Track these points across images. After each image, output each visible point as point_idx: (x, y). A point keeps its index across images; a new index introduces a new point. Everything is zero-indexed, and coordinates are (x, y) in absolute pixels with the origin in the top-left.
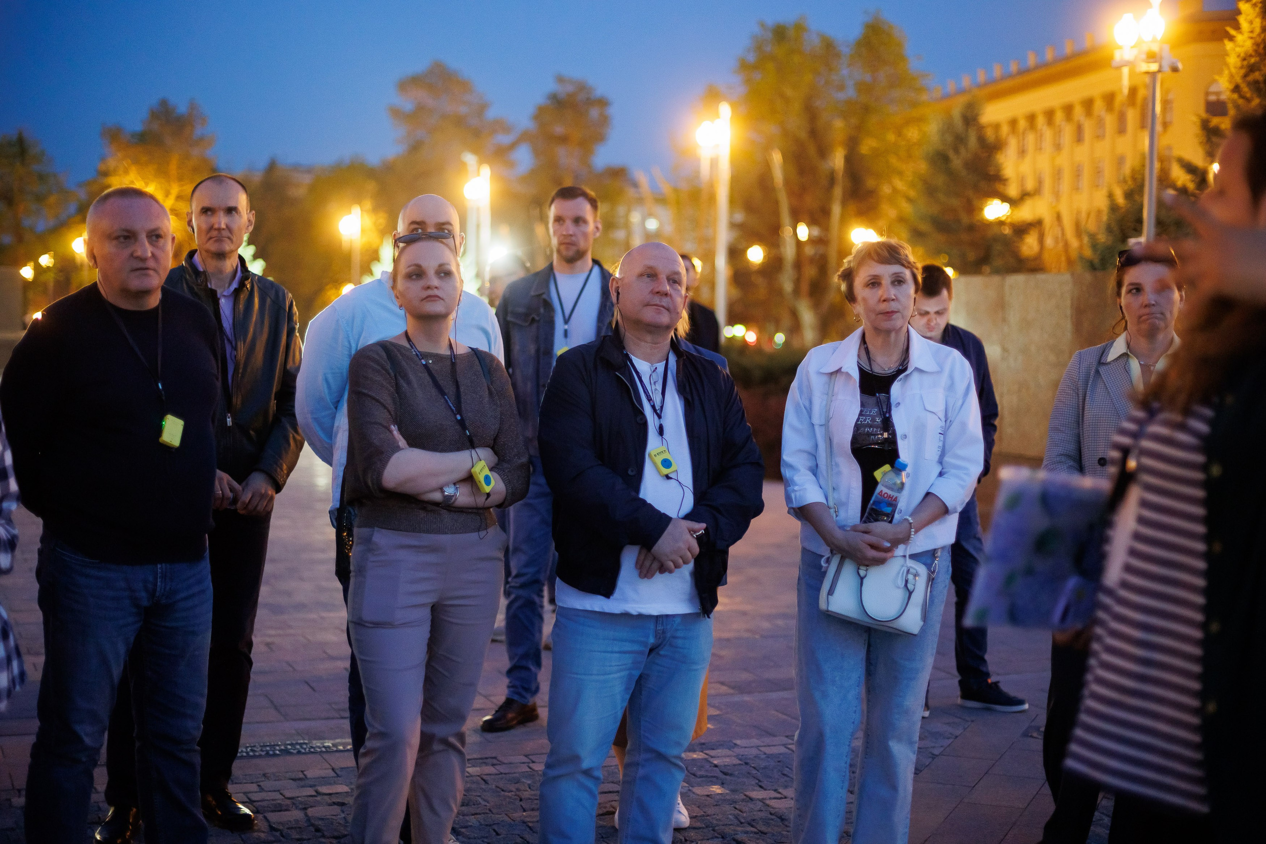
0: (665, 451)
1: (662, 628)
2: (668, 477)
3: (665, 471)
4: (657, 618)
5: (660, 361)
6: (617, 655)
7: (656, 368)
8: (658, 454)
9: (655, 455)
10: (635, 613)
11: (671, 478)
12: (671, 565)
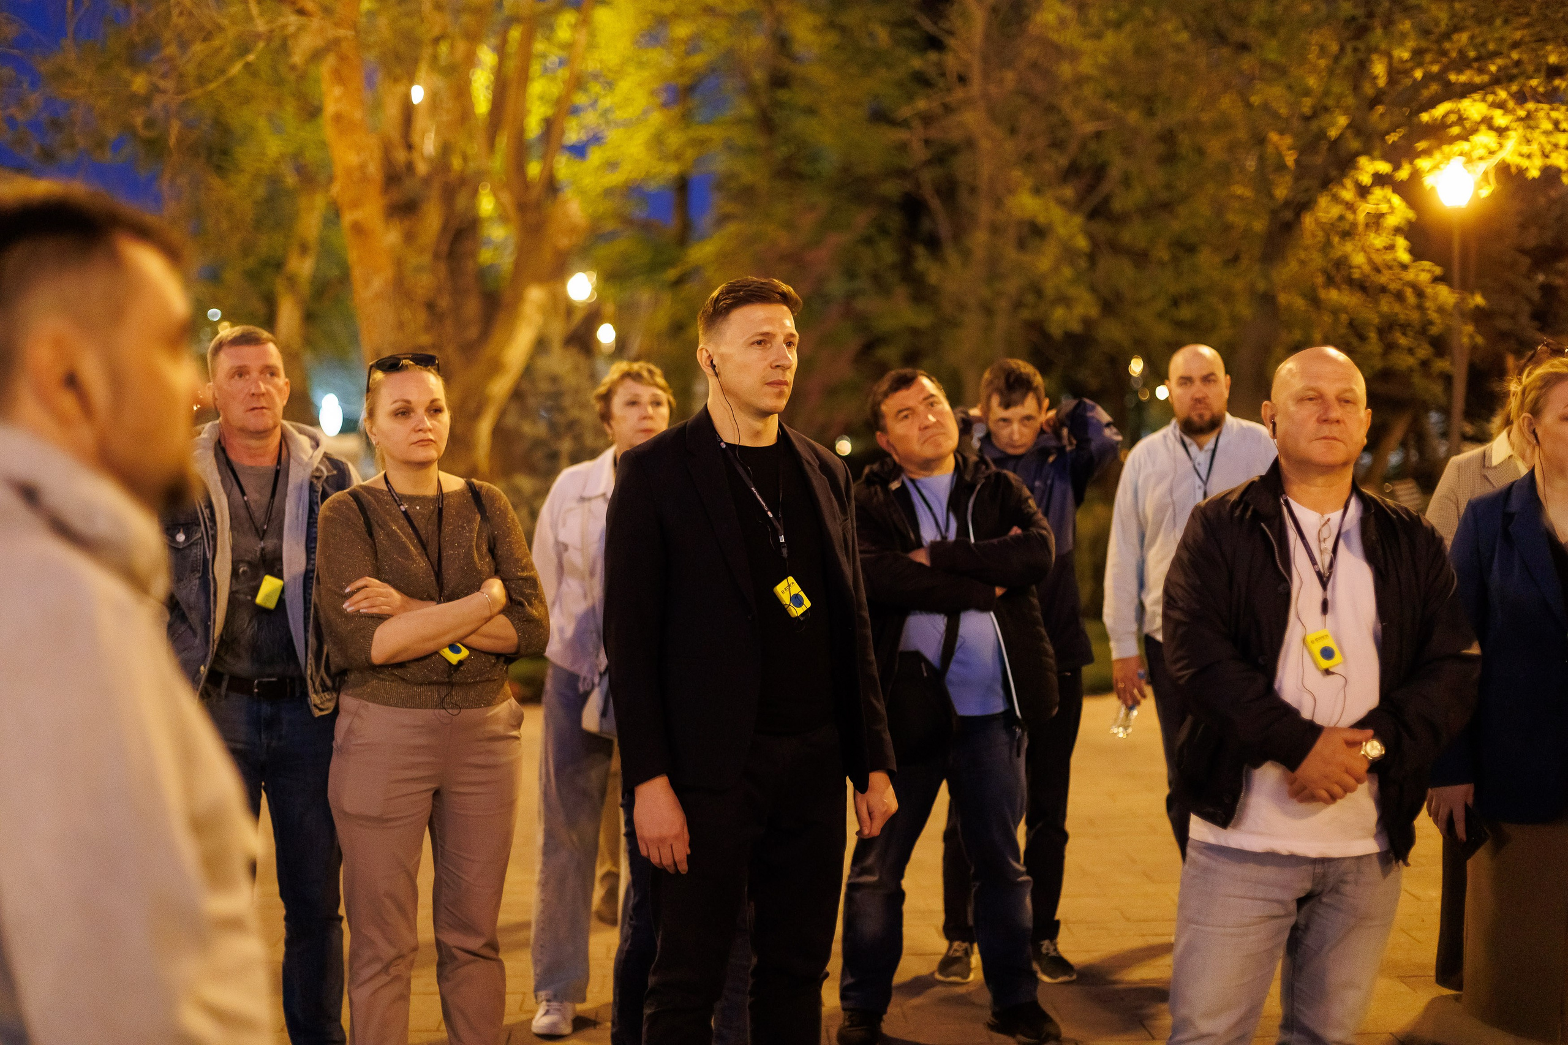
0: (1327, 636)
1: (1322, 870)
2: (1327, 672)
3: (1325, 664)
4: (1315, 861)
5: (1335, 509)
6: (1261, 903)
7: (1329, 520)
8: (1316, 639)
9: (1312, 642)
10: (1285, 852)
11: (1333, 673)
12: (1324, 794)
